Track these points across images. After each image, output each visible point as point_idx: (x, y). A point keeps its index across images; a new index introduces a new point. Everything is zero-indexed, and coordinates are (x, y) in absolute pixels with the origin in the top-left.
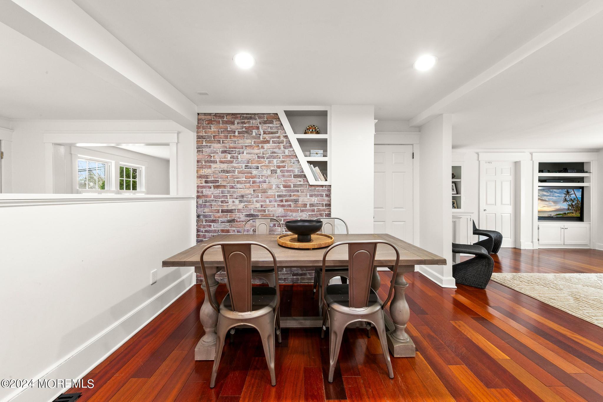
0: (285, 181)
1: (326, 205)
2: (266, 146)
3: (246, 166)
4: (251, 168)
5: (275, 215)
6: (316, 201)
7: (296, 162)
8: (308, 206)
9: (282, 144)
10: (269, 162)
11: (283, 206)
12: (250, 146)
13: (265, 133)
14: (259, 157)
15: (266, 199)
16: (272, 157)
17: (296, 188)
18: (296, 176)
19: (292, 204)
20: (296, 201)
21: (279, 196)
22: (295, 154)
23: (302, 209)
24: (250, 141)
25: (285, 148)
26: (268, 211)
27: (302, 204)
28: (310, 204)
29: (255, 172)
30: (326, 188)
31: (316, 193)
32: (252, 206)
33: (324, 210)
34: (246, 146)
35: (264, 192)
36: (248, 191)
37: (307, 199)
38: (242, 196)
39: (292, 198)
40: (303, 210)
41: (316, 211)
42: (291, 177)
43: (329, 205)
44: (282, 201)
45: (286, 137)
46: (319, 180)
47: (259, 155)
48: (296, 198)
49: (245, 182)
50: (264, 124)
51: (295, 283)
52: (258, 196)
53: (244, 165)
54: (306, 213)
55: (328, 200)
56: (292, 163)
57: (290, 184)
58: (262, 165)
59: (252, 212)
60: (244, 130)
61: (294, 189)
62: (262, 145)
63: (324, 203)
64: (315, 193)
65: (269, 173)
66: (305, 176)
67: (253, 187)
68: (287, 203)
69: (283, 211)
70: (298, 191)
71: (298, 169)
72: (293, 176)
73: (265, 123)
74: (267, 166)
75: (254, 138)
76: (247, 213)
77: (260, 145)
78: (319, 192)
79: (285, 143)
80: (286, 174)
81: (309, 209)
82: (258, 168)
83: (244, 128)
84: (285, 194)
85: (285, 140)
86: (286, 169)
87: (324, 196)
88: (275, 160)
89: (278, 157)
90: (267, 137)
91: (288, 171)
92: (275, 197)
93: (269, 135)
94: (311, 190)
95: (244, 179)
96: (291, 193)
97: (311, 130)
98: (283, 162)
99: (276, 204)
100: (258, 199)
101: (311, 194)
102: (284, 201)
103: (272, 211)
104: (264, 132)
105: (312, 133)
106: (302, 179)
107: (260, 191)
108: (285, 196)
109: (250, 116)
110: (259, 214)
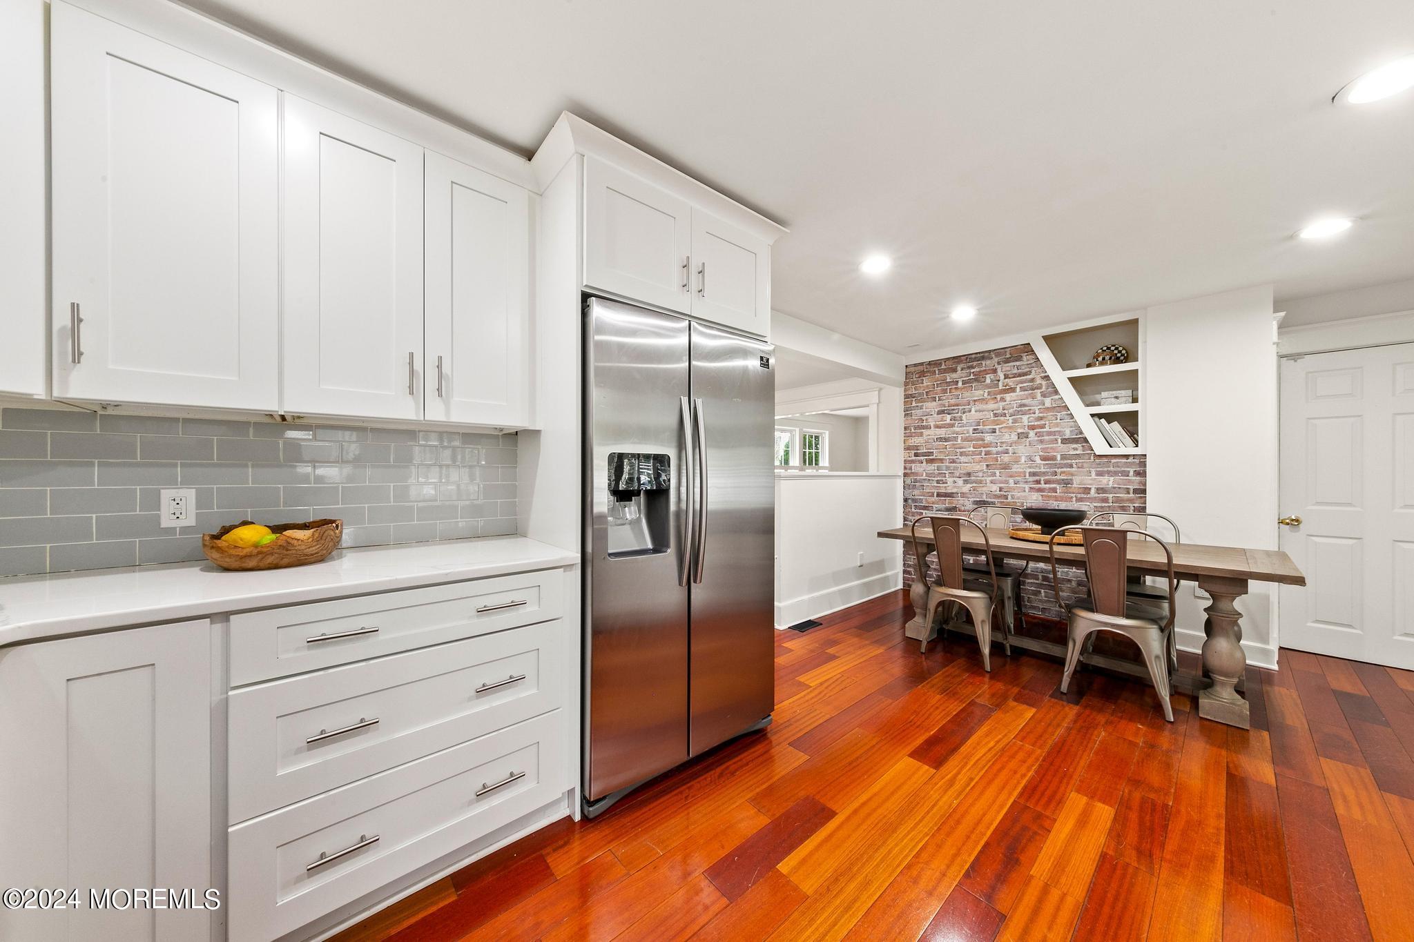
0: (1043, 450)
1: (1135, 491)
2: (1008, 397)
3: (974, 430)
4: (982, 433)
5: (1025, 504)
6: (1111, 483)
7: (1066, 417)
8: (1093, 491)
9: (1039, 391)
10: (1015, 421)
11: (1040, 490)
12: (982, 400)
13: (1006, 377)
14: (996, 415)
15: (1008, 479)
16: (1020, 413)
17: (1066, 462)
18: (1065, 441)
19: (1058, 487)
20: (1067, 483)
21: (1033, 474)
22: (1064, 404)
23: (1079, 496)
24: (982, 393)
25: (1044, 395)
26: (1013, 498)
27: (1080, 488)
28: (1098, 489)
29: (989, 438)
30: (1136, 460)
31: (1111, 469)
32: (984, 489)
33: (1131, 501)
34: (975, 401)
35: (1005, 468)
36: (977, 467)
37: (1091, 479)
38: (969, 474)
39: (1058, 477)
40: (1082, 498)
41: (1111, 501)
42: (1057, 443)
43: (1144, 491)
44: (1038, 482)
45: (1047, 378)
46: (1121, 445)
47: (997, 412)
48: (1065, 478)
49: (974, 454)
50: (1006, 363)
51: (1064, 619)
52: (994, 474)
53: (971, 429)
54: (1088, 504)
55: (1140, 483)
56: (1059, 419)
57: (1055, 454)
58: (1001, 426)
59: (984, 498)
60: (972, 377)
61: (1062, 462)
62: (1002, 395)
63: (1131, 487)
64: (1109, 469)
65: (1014, 437)
66: (1086, 440)
67: (986, 460)
68: (1047, 486)
69: (1040, 498)
70: (1071, 466)
71: (1071, 429)
72: (1060, 441)
73: (1007, 361)
74: (1010, 428)
75: (988, 387)
76: (975, 499)
77: (999, 397)
78: (1118, 467)
79: (1044, 389)
80: (1046, 438)
81: (1095, 497)
82: (995, 432)
83: (972, 375)
84: (1044, 470)
85: (1044, 383)
86: (1047, 429)
87: (1131, 473)
88: (1025, 418)
89: (1031, 412)
90: (1011, 382)
91: (1049, 433)
92: (1025, 476)
93: (1015, 379)
94: (1100, 464)
95: (972, 449)
96: (1056, 470)
97: (1100, 359)
98: (1041, 419)
99: (1027, 487)
100: (995, 478)
101: (1100, 471)
102: (1042, 482)
103: (1018, 498)
104: (1005, 375)
105: (1103, 362)
106: (1080, 445)
107: (998, 466)
108: (1044, 474)
109: (982, 356)
110: (996, 501)
